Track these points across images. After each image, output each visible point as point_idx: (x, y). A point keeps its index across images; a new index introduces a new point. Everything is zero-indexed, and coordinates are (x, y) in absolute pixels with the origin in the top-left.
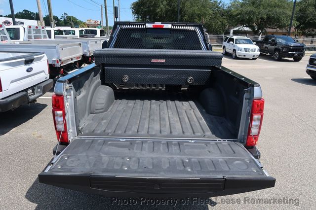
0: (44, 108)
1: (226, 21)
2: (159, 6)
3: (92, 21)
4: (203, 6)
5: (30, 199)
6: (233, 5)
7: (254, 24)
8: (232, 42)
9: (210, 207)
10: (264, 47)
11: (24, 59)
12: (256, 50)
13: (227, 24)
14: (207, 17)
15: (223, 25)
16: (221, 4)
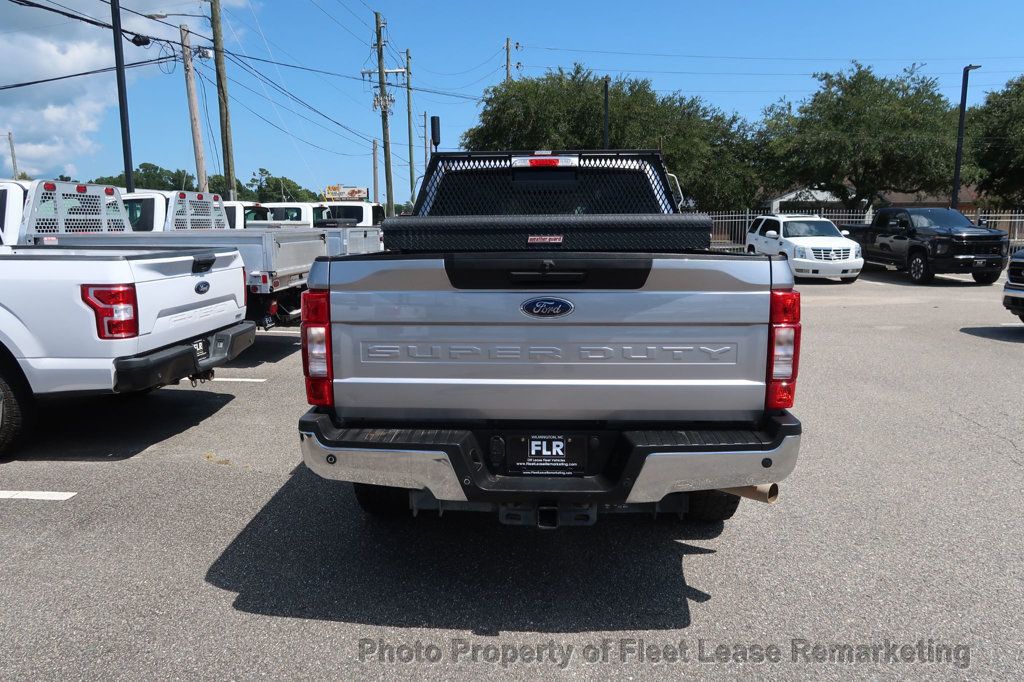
0: (227, 402)
1: (755, 175)
2: (548, 136)
3: (342, 190)
4: (680, 132)
5: (218, 583)
6: (773, 128)
7: (846, 182)
8: (774, 233)
9: (692, 604)
10: (877, 244)
11: (191, 258)
12: (852, 254)
13: (757, 182)
14: (695, 164)
15: (747, 186)
16: (735, 126)
